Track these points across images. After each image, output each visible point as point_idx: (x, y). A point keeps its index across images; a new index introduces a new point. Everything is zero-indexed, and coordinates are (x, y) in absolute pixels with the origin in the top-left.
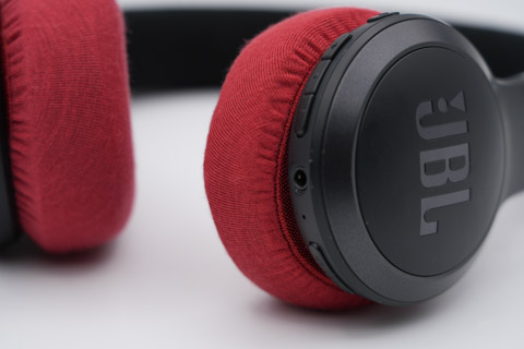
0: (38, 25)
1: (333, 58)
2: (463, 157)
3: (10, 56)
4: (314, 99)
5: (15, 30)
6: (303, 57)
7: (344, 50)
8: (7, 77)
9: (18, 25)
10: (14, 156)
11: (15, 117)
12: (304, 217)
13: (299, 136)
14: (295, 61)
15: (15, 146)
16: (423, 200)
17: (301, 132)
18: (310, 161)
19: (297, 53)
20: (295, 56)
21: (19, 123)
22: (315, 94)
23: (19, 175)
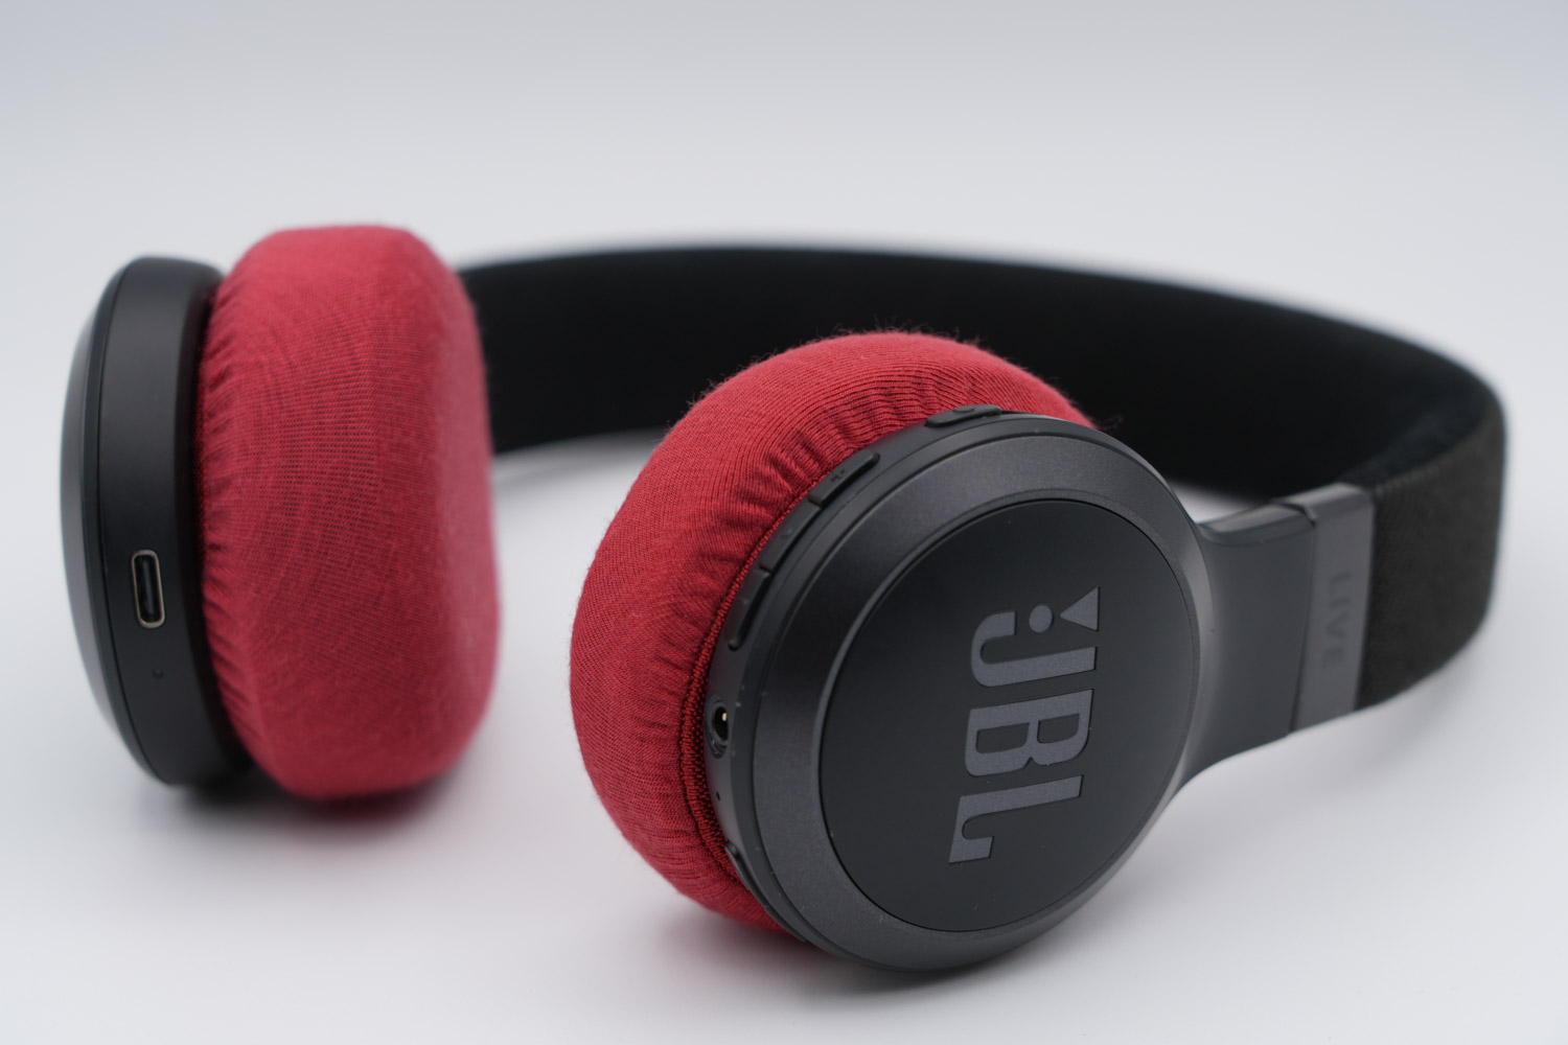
0: (263, 358)
1: (825, 504)
2: (1076, 717)
3: (212, 415)
4: (767, 584)
5: (224, 365)
6: (786, 473)
7: (850, 494)
8: (202, 459)
9: (229, 354)
10: (210, 614)
11: (212, 537)
12: (718, 795)
13: (732, 648)
14: (767, 480)
15: (211, 594)
16: (963, 798)
17: (733, 642)
18: (738, 705)
19: (774, 462)
20: (769, 471)
21: (216, 548)
22: (774, 572)
23: (218, 648)
